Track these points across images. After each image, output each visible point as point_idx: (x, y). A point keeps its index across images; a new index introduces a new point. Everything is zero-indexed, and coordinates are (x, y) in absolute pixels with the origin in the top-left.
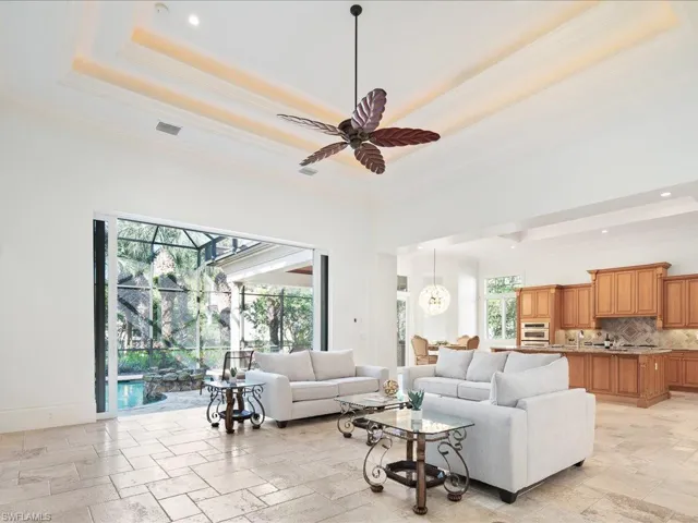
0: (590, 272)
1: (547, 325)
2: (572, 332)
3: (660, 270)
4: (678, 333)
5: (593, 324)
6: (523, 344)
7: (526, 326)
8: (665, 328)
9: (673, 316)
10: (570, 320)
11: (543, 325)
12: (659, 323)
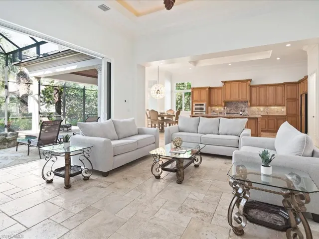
0: (222, 82)
1: (205, 104)
2: (213, 107)
3: (249, 82)
4: (254, 108)
5: (223, 105)
6: (194, 113)
7: (196, 105)
8: (251, 106)
9: (254, 102)
10: (213, 102)
11: (203, 105)
12: (249, 104)
